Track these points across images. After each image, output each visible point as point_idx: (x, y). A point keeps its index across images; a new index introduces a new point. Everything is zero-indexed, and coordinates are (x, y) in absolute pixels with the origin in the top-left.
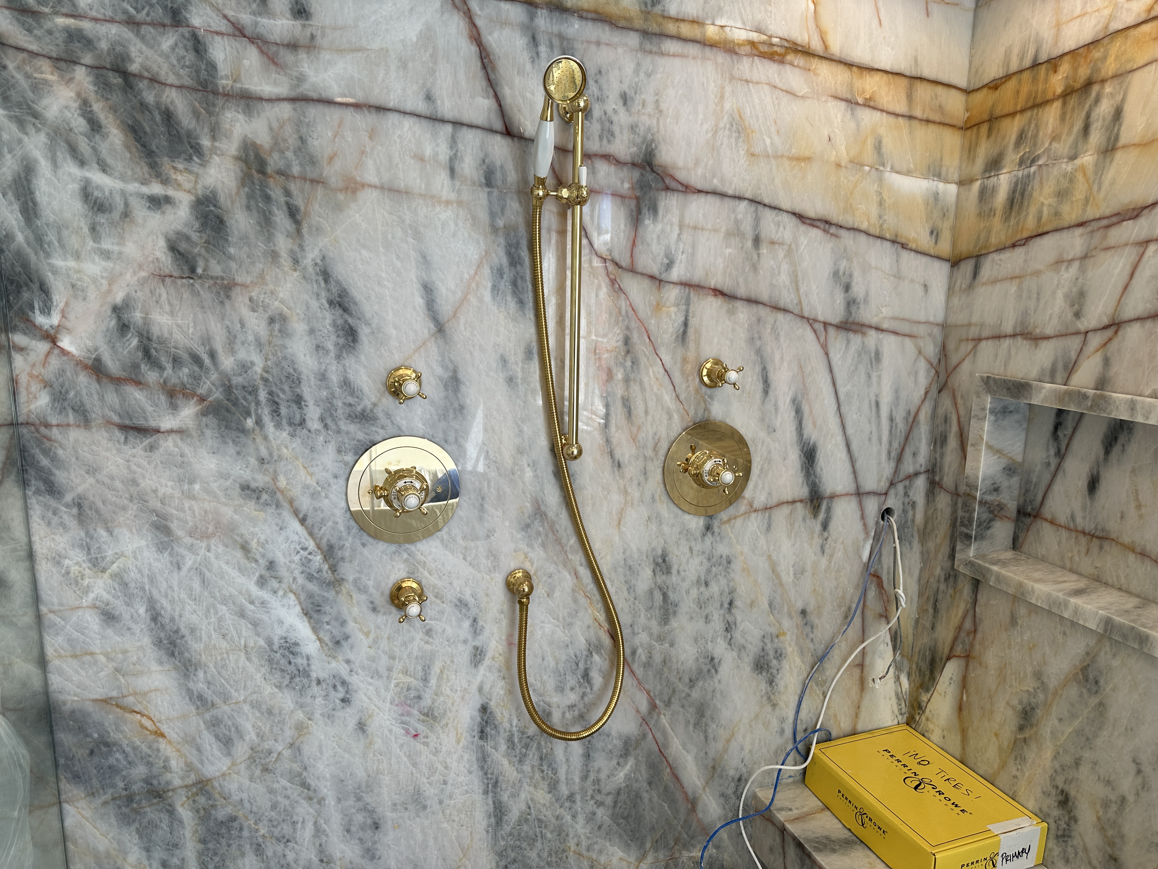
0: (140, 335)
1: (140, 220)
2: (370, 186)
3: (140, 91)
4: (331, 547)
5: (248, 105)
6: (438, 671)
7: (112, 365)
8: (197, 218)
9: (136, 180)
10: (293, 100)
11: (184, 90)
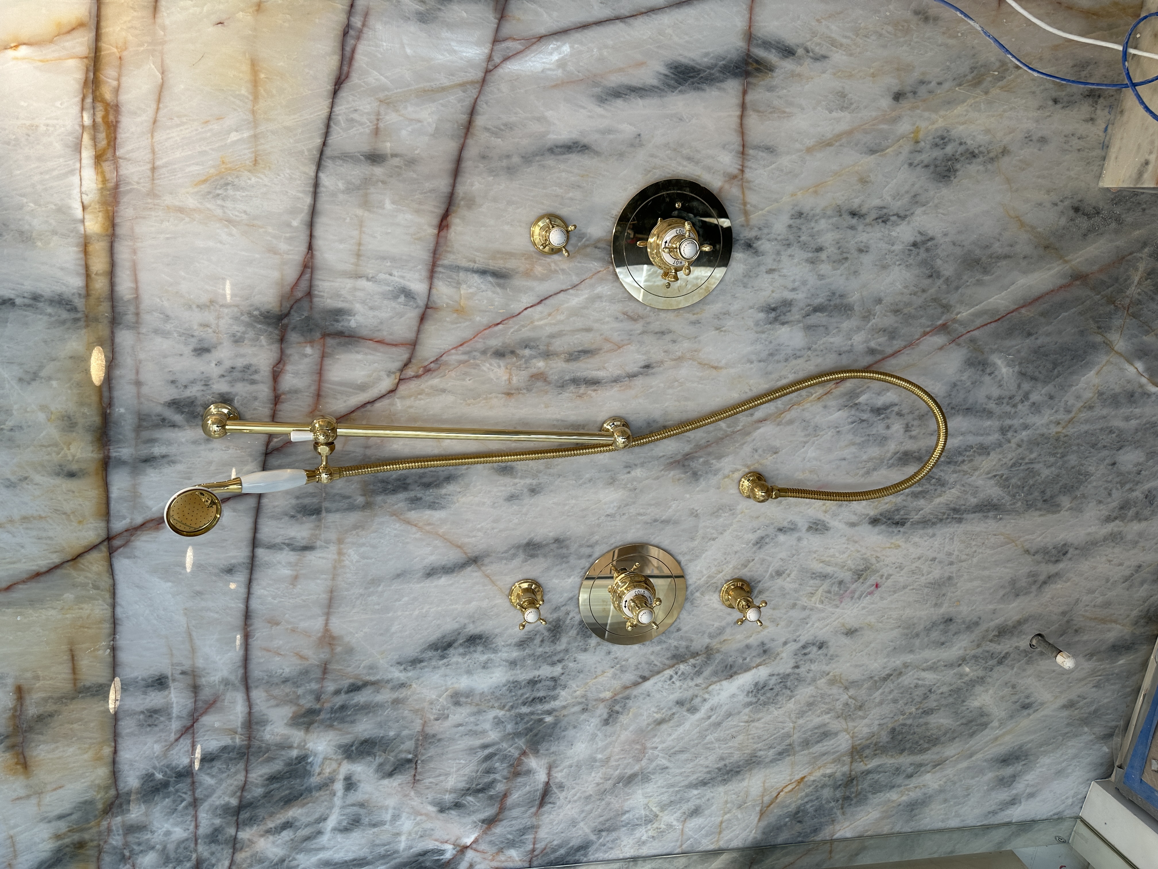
0: (464, 795)
1: (366, 797)
2: (326, 624)
3: (254, 798)
4: (674, 657)
5: (257, 723)
6: (821, 565)
7: (489, 812)
8: (363, 758)
9: (331, 799)
10: (247, 689)
11: (249, 768)
